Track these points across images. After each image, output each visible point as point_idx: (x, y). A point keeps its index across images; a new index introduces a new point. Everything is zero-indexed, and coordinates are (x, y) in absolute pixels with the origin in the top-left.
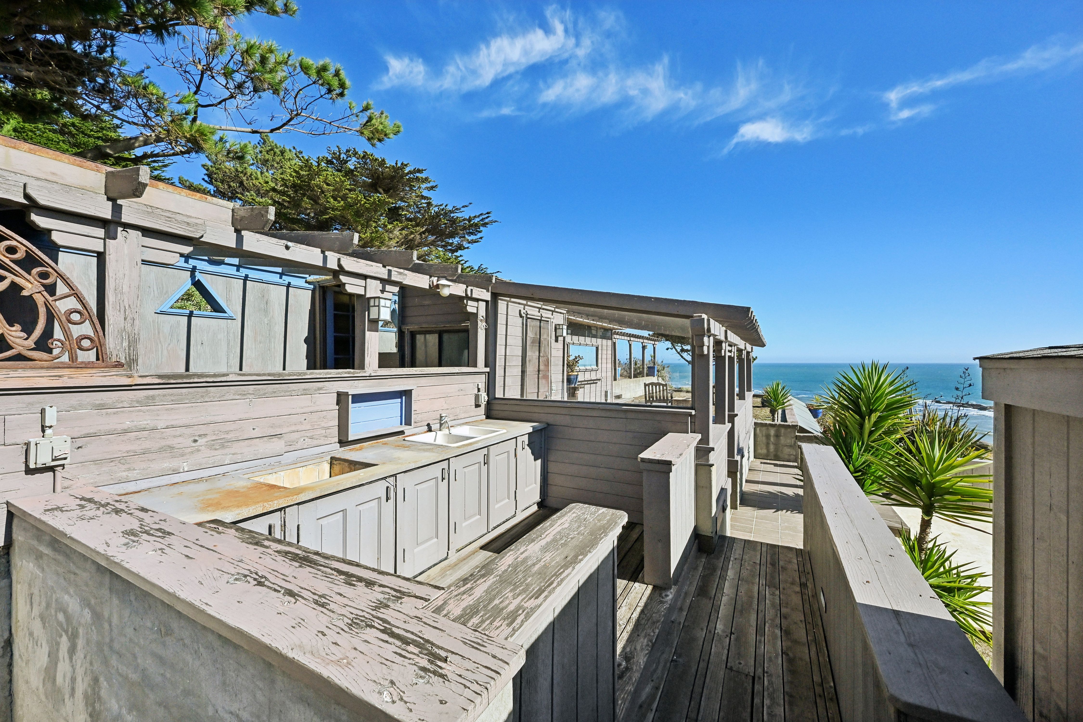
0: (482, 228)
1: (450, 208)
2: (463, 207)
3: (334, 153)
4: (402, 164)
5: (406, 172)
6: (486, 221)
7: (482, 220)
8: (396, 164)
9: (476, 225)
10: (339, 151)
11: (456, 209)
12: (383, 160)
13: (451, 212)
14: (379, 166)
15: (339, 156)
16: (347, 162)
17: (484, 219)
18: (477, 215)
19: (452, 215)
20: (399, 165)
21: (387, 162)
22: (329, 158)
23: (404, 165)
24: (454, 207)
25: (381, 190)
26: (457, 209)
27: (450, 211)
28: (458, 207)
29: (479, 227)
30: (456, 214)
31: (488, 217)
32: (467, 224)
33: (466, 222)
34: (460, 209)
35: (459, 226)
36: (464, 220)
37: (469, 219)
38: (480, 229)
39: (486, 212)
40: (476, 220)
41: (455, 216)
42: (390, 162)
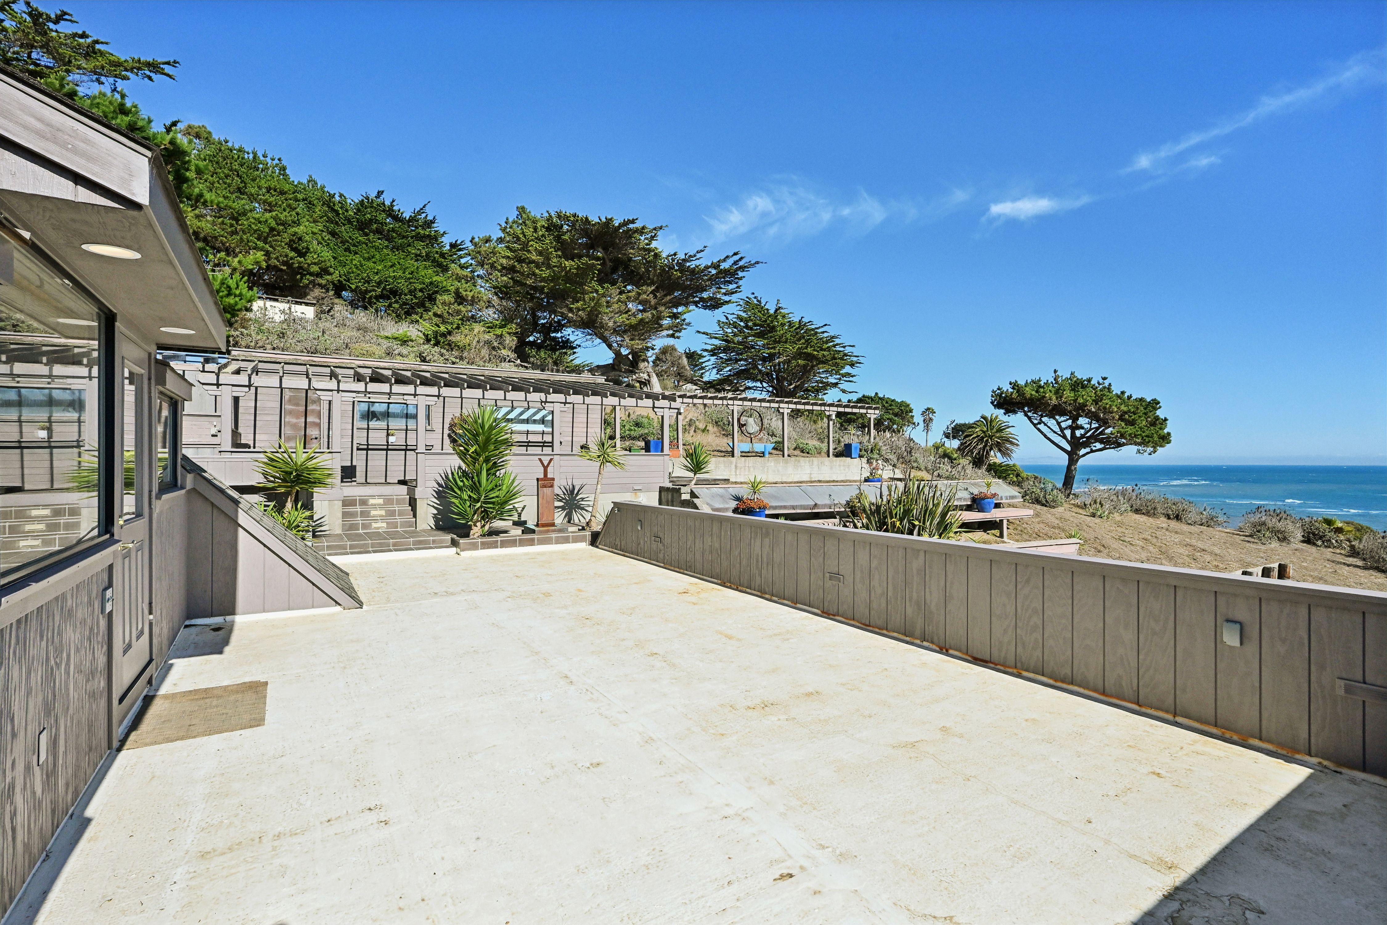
0: (741, 274)
1: (681, 256)
2: (698, 252)
3: (548, 219)
4: (606, 218)
5: (617, 225)
6: (741, 263)
7: (735, 263)
8: (600, 219)
9: (726, 272)
10: (551, 215)
11: (689, 258)
12: (587, 219)
13: (684, 260)
14: (586, 226)
15: (552, 221)
16: (561, 227)
17: (737, 261)
18: (722, 258)
19: (688, 264)
20: (604, 220)
21: (590, 219)
22: (546, 225)
23: (609, 221)
24: (686, 254)
25: (600, 249)
26: (690, 256)
28: (692, 254)
29: (735, 272)
30: (693, 262)
31: (741, 259)
32: (714, 272)
33: (710, 270)
34: (695, 256)
35: (705, 275)
36: (707, 267)
37: (716, 266)
38: (737, 274)
39: (736, 251)
40: (724, 266)
41: (692, 264)
42: (594, 219)
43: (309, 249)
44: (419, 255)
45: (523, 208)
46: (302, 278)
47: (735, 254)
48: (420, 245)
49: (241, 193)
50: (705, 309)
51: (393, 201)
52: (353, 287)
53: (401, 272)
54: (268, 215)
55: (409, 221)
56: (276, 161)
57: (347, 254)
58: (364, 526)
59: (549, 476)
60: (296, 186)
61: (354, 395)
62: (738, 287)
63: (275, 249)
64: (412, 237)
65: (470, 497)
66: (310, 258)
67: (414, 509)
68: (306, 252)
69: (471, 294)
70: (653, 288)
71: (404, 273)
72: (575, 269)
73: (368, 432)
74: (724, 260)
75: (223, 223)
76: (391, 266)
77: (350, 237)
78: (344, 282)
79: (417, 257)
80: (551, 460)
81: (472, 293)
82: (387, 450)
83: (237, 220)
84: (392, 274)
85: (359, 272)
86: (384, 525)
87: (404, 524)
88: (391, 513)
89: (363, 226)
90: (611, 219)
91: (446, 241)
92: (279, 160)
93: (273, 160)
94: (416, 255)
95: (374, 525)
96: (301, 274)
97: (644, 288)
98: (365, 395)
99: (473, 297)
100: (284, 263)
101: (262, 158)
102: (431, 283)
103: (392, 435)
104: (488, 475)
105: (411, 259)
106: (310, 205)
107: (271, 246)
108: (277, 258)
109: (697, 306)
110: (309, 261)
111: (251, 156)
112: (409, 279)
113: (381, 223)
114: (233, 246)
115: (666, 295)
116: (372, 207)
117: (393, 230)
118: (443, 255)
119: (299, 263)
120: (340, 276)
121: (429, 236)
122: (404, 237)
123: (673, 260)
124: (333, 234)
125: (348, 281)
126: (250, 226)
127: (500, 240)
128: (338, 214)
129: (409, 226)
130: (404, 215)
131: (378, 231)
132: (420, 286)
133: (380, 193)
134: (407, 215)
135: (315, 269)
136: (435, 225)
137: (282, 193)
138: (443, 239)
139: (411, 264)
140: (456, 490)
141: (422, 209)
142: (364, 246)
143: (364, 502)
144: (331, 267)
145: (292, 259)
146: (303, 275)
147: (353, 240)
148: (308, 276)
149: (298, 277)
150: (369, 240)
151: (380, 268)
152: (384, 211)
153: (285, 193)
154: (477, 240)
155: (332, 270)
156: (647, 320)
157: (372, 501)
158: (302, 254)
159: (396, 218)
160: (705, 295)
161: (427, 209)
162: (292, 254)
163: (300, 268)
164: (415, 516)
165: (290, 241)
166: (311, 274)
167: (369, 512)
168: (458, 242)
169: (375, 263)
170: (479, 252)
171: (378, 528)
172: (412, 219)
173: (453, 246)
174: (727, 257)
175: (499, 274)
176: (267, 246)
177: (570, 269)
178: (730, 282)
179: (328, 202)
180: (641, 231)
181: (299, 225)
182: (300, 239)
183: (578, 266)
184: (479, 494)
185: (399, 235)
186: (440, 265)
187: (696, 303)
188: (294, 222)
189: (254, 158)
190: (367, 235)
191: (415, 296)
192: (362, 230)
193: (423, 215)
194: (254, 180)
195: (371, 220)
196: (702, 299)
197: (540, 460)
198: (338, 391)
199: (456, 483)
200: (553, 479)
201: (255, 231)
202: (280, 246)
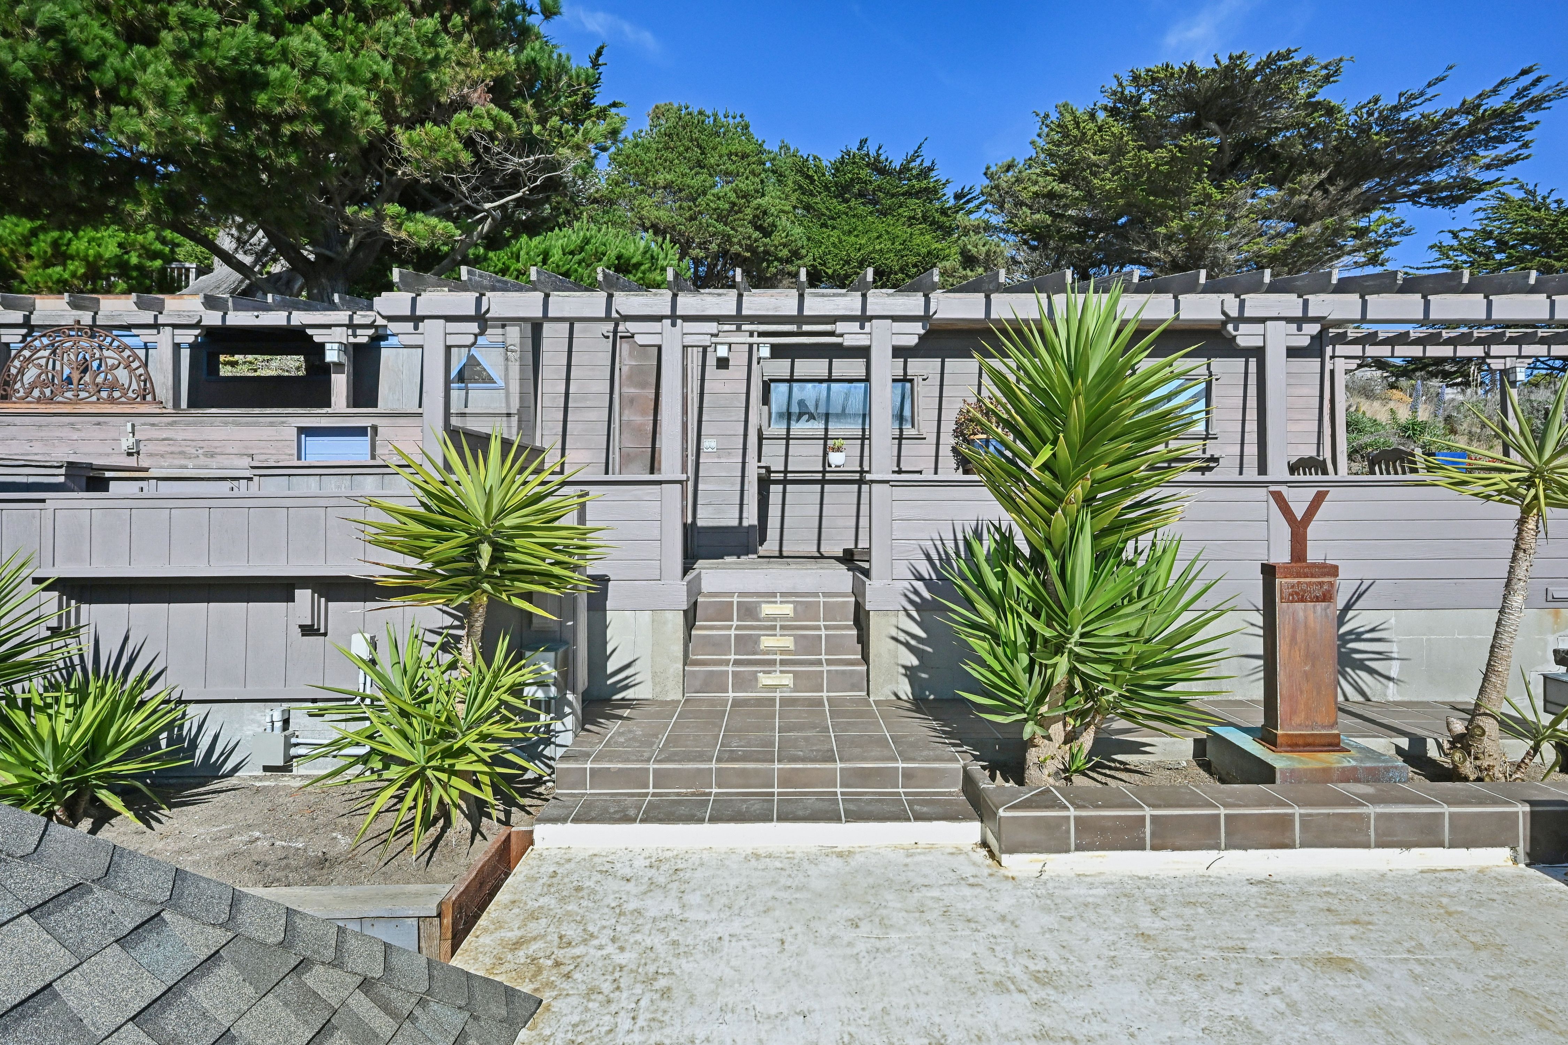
0: (1529, 117)
1: (1388, 101)
2: (1429, 85)
3: (1114, 93)
4: (1231, 58)
5: (1251, 68)
6: (1535, 92)
7: (1519, 94)
8: (1218, 62)
10: (1120, 84)
11: (1407, 102)
12: (1191, 67)
13: (1396, 109)
14: (1190, 81)
15: (1122, 93)
16: (1140, 98)
17: (1526, 89)
18: (1487, 88)
19: (1404, 116)
21: (1198, 66)
22: (1111, 105)
23: (1236, 62)
24: (1401, 95)
25: (1213, 126)
26: (1413, 97)
27: (1395, 107)
28: (1415, 91)
29: (1517, 115)
30: (1415, 110)
31: (1539, 80)
32: (1464, 121)
33: (1455, 119)
34: (1422, 94)
35: (1439, 134)
36: (1448, 115)
37: (1466, 109)
38: (1522, 119)
39: (1526, 66)
40: (1496, 103)
41: (1414, 114)
42: (1204, 64)
43: (776, 227)
44: (914, 218)
45: (1065, 105)
46: (768, 267)
47: (1524, 72)
48: (913, 202)
49: (702, 167)
50: (1435, 206)
51: (880, 148)
52: (830, 272)
53: (890, 243)
54: (727, 188)
55: (901, 172)
56: (738, 119)
57: (824, 230)
58: (741, 682)
59: (1314, 555)
60: (760, 145)
61: (713, 327)
62: (1526, 145)
63: (737, 231)
64: (903, 194)
65: (1031, 633)
66: (777, 238)
67: (863, 639)
68: (772, 232)
69: (984, 249)
70: (1324, 175)
71: (893, 244)
72: (1166, 163)
73: (787, 445)
74: (1495, 91)
75: (681, 207)
76: (878, 238)
77: (827, 208)
78: (819, 267)
79: (911, 220)
80: (1319, 499)
81: (987, 247)
82: (823, 482)
83: (694, 200)
84: (878, 247)
85: (837, 251)
86: (787, 680)
87: (838, 681)
88: (809, 644)
89: (842, 191)
90: (1240, 57)
91: (949, 193)
92: (741, 116)
93: (734, 118)
94: (910, 218)
95: (765, 680)
96: (767, 261)
97: (1305, 177)
98: (739, 329)
99: (988, 254)
100: (749, 248)
101: (723, 119)
102: (929, 253)
103: (839, 450)
104: (1100, 558)
105: (903, 224)
106: (781, 177)
107: (732, 229)
108: (739, 243)
109: (1415, 203)
110: (776, 242)
111: (712, 119)
112: (900, 251)
113: (865, 182)
114: (691, 235)
115: (1347, 189)
116: (854, 163)
117: (880, 188)
118: (944, 212)
119: (765, 245)
120: (814, 260)
121: (926, 189)
122: (893, 196)
123: (1370, 114)
124: (808, 208)
125: (824, 264)
126: (708, 205)
127: (1030, 162)
128: (812, 181)
129: (900, 179)
130: (893, 165)
131: (861, 195)
132: (915, 259)
133: (863, 142)
134: (897, 165)
135: (785, 253)
136: (933, 174)
137: (744, 156)
138: (946, 190)
139: (902, 231)
140: (983, 606)
141: (916, 152)
142: (844, 216)
143: (749, 611)
144: (802, 247)
145: (756, 240)
146: (770, 263)
147: (830, 210)
148: (776, 263)
149: (765, 264)
150: (850, 209)
151: (863, 242)
152: (868, 165)
153: (748, 156)
154: (993, 169)
155: (804, 252)
156: (1310, 240)
157: (767, 609)
158: (767, 234)
159: (882, 171)
160: (1438, 177)
161: (924, 151)
162: (756, 234)
163: (766, 252)
164: (866, 658)
165: (754, 216)
166: (780, 260)
167: (756, 640)
168: (966, 190)
169: (857, 236)
170: (997, 187)
171: (773, 688)
172: (905, 169)
173: (957, 197)
174: (1502, 83)
175: (1029, 212)
176: (728, 229)
177: (1158, 165)
178: (1500, 140)
179: (801, 169)
180: (1300, 70)
181: (763, 195)
182: (765, 213)
183: (1173, 158)
184: (1064, 624)
185: (887, 193)
186: (941, 227)
187: (1413, 198)
188: (757, 191)
189: (715, 120)
190: (847, 201)
191: (907, 275)
192: (841, 195)
193: (919, 160)
194: (714, 149)
195: (852, 180)
196: (1430, 189)
197: (1279, 498)
198: (674, 318)
199: (982, 584)
200: (1333, 571)
201: (715, 210)
202: (743, 225)
